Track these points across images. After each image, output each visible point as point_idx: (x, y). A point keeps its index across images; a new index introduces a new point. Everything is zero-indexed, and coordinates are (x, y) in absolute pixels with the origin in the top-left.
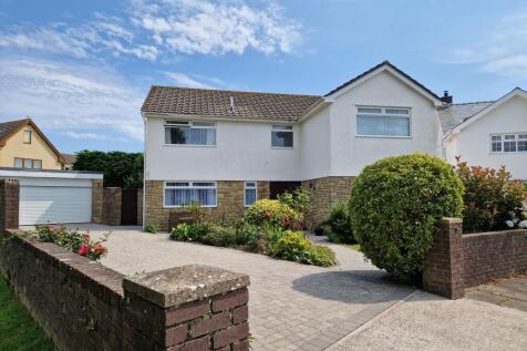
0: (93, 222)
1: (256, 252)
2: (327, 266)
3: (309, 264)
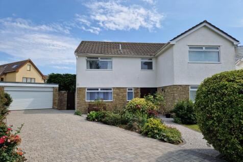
0: (53, 108)
1: (132, 130)
2: (178, 144)
3: (166, 142)
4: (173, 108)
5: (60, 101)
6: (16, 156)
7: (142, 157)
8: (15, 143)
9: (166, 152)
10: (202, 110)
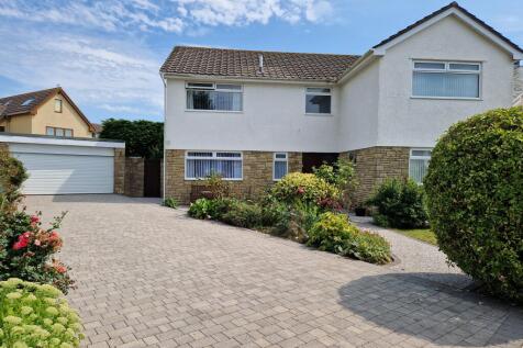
0: (115, 193)
1: (286, 237)
2: (382, 264)
3: (357, 259)
4: (371, 196)
5: (130, 178)
6: (51, 273)
7: (308, 286)
8: (50, 246)
9: (357, 277)
10: (442, 189)
